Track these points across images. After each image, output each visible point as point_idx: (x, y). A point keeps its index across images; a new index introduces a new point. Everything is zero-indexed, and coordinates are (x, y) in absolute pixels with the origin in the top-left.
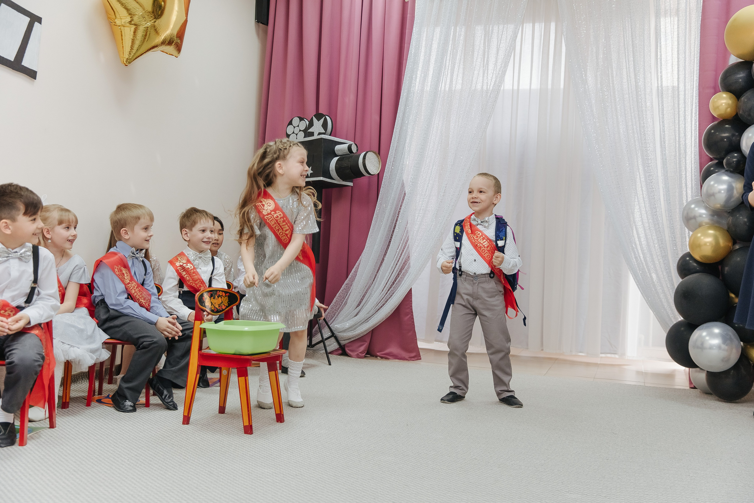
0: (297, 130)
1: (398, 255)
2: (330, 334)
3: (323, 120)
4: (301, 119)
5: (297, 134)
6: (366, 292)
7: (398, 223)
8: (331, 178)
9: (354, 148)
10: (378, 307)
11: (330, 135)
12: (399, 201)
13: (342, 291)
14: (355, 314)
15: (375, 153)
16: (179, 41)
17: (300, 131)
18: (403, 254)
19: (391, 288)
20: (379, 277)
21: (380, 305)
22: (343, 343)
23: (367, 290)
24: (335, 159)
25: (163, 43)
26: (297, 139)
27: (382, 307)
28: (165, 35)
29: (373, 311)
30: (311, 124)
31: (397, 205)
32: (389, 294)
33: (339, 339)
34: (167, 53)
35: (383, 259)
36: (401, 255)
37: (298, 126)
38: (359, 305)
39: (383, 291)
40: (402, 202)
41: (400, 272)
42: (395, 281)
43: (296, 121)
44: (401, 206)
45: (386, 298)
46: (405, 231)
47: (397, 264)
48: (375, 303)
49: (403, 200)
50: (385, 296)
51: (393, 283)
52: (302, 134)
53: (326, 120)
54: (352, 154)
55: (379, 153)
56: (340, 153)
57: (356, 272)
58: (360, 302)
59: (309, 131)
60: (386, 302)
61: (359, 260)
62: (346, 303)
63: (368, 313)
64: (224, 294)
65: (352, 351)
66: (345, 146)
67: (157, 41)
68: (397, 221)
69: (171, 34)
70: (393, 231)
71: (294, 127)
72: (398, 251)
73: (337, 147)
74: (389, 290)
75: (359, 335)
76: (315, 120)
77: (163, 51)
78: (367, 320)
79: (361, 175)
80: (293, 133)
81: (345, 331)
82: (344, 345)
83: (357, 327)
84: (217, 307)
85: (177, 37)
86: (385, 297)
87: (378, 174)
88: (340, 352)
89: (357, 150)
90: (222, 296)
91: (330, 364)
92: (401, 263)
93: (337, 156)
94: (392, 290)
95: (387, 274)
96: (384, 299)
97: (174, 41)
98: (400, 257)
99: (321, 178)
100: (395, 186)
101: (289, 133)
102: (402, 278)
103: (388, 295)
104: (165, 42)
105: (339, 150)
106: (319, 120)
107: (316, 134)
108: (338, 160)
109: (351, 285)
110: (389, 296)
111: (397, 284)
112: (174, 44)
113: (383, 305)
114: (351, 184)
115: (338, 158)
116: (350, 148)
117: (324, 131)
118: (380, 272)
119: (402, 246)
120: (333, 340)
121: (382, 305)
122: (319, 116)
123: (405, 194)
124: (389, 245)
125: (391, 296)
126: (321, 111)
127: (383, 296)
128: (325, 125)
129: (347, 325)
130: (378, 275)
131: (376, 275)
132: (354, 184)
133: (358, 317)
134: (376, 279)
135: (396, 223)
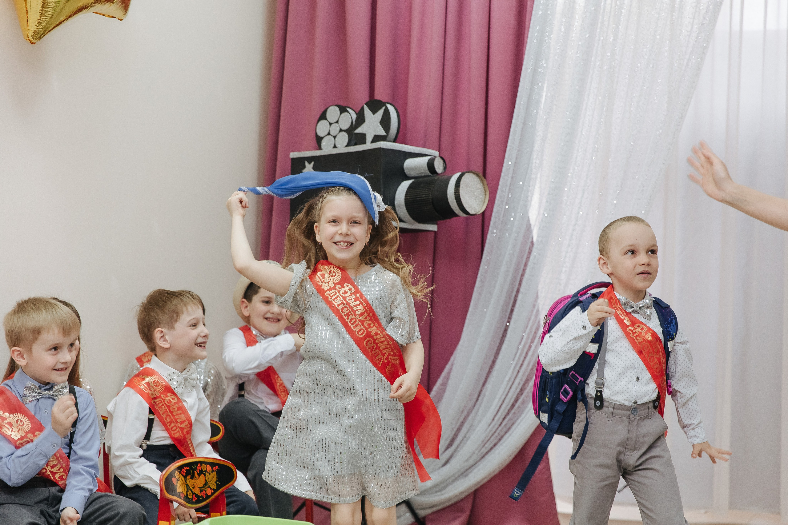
0: (334, 130)
1: (520, 354)
3: (381, 113)
4: (343, 110)
5: (335, 137)
6: (463, 423)
7: (520, 296)
9: (439, 165)
10: (484, 450)
11: (395, 141)
12: (522, 257)
14: (444, 462)
15: (477, 174)
17: (341, 130)
18: (530, 353)
19: (508, 414)
20: (487, 394)
21: (488, 446)
22: (422, 513)
23: (465, 419)
24: (405, 185)
26: (335, 147)
27: (491, 449)
29: (475, 457)
30: (361, 119)
31: (518, 265)
32: (505, 426)
33: (416, 507)
34: (104, 16)
35: (494, 362)
36: (527, 354)
37: (337, 122)
38: (450, 446)
39: (493, 419)
40: (528, 258)
41: (524, 384)
42: (516, 401)
43: (333, 112)
44: (526, 265)
45: (499, 434)
46: (532, 311)
47: (519, 371)
48: (480, 442)
49: (530, 253)
50: (497, 429)
51: (513, 405)
52: (344, 138)
53: (387, 112)
54: (435, 176)
55: (484, 175)
56: (414, 174)
57: (444, 385)
58: (453, 441)
59: (357, 131)
60: (500, 440)
61: (450, 363)
63: (467, 461)
66: (423, 162)
68: (518, 291)
70: (512, 311)
71: (331, 124)
72: (521, 347)
73: (409, 163)
74: (504, 418)
75: (451, 499)
76: (367, 111)
78: (465, 473)
79: (451, 214)
80: (329, 134)
81: (426, 493)
82: (425, 518)
83: (447, 486)
86: (498, 431)
87: (483, 213)
89: (445, 168)
92: (526, 369)
93: (407, 178)
94: (510, 419)
95: (501, 390)
96: (496, 434)
98: (525, 358)
100: (514, 230)
101: (321, 133)
103: (503, 428)
105: (412, 169)
106: (374, 112)
107: (369, 138)
108: (410, 187)
110: (505, 429)
111: (519, 407)
113: (495, 445)
114: (433, 228)
115: (410, 182)
116: (431, 164)
117: (384, 133)
118: (489, 386)
119: (527, 338)
121: (492, 445)
122: (375, 105)
123: (532, 243)
124: (504, 336)
125: (509, 429)
126: (379, 96)
127: (494, 430)
128: (385, 122)
130: (484, 391)
131: (481, 391)
132: (438, 228)
133: (448, 466)
134: (480, 398)
135: (516, 297)
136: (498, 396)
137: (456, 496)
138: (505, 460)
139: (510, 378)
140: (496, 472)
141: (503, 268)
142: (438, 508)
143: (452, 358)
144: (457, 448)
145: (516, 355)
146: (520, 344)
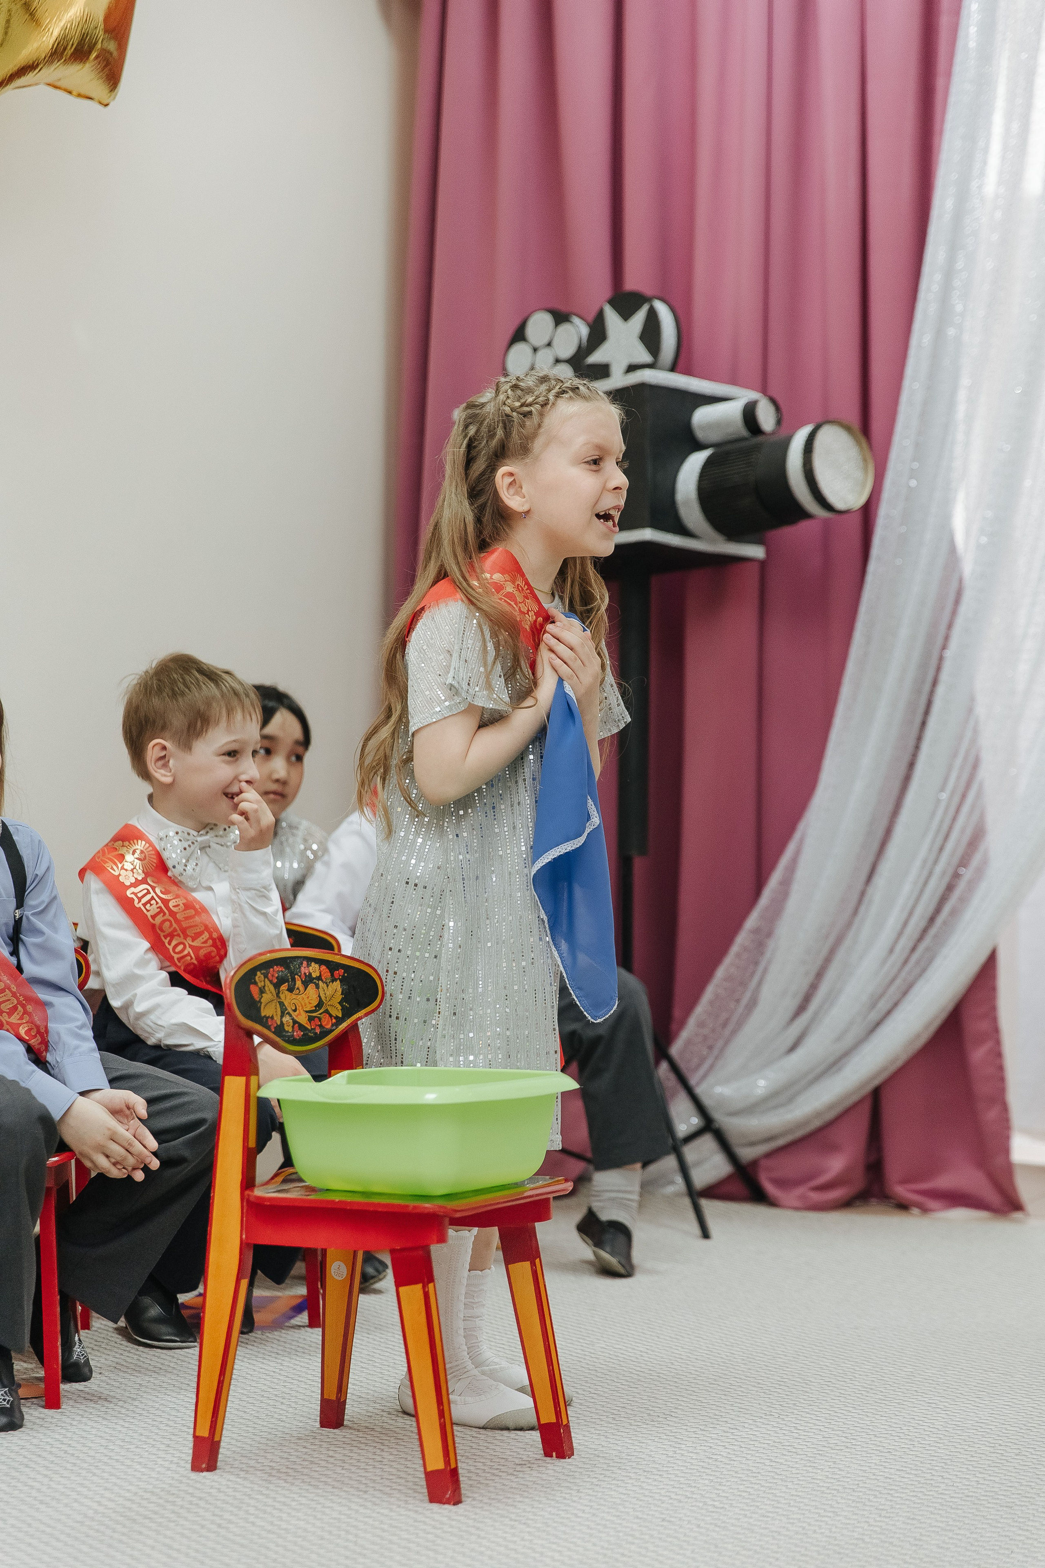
0: (544, 361)
1: (946, 812)
2: (695, 1121)
3: (640, 317)
4: (560, 318)
6: (828, 960)
7: (940, 690)
8: (682, 530)
9: (766, 418)
10: (874, 1016)
11: (673, 369)
12: (943, 607)
13: (738, 955)
14: (790, 1042)
15: (848, 428)
16: (112, 46)
17: (557, 361)
18: (965, 809)
19: (920, 939)
21: (883, 1005)
22: (746, 1154)
23: (832, 952)
24: (695, 462)
25: (57, 53)
28: (62, 24)
29: (855, 1033)
30: (598, 334)
31: (935, 625)
33: (733, 1140)
34: (70, 93)
35: (888, 832)
36: (958, 811)
37: (549, 345)
38: (802, 1008)
40: (954, 613)
41: (954, 875)
42: (938, 910)
43: (540, 324)
44: (950, 626)
45: (903, 980)
48: (865, 997)
49: (957, 601)
50: (900, 971)
51: (932, 920)
53: (653, 314)
54: (760, 439)
55: (865, 432)
56: (714, 437)
58: (807, 999)
59: (590, 360)
60: (905, 993)
61: (797, 835)
62: (753, 1003)
63: (839, 1039)
64: (326, 973)
65: (783, 1183)
66: (732, 410)
67: (35, 45)
68: (935, 683)
69: (87, 19)
70: (924, 724)
71: (535, 349)
73: (702, 416)
74: (914, 949)
75: (806, 1122)
76: (611, 316)
77: (58, 84)
78: (835, 1064)
79: (798, 513)
81: (753, 1108)
82: (755, 1163)
83: (798, 1093)
84: (303, 1019)
85: (106, 31)
87: (863, 508)
88: (738, 1187)
89: (780, 423)
90: (319, 978)
91: (706, 1235)
93: (699, 446)
94: (926, 949)
95: (908, 888)
96: (898, 982)
97: (95, 44)
98: (954, 819)
99: (647, 534)
102: (964, 900)
103: (913, 968)
104: (65, 49)
105: (710, 426)
106: (626, 315)
107: (617, 370)
108: (709, 465)
109: (769, 934)
110: (917, 971)
111: (944, 923)
112: (97, 57)
113: (896, 1005)
114: (756, 552)
115: (706, 454)
116: (749, 415)
117: (645, 357)
118: (881, 881)
119: (958, 778)
120: (707, 1143)
121: (889, 1006)
122: (626, 303)
123: (961, 581)
124: (907, 778)
125: (924, 970)
127: (894, 972)
128: (651, 336)
129: (762, 1085)
130: (870, 890)
131: (863, 894)
132: (768, 552)
133: (800, 1052)
134: (862, 909)
135: (932, 693)
136: (900, 901)
137: (818, 1114)
138: (918, 1036)
139: (925, 861)
140: (899, 1063)
141: (904, 632)
142: (781, 1142)
143: (801, 827)
144: (816, 1014)
145: (933, 814)
146: (942, 789)
